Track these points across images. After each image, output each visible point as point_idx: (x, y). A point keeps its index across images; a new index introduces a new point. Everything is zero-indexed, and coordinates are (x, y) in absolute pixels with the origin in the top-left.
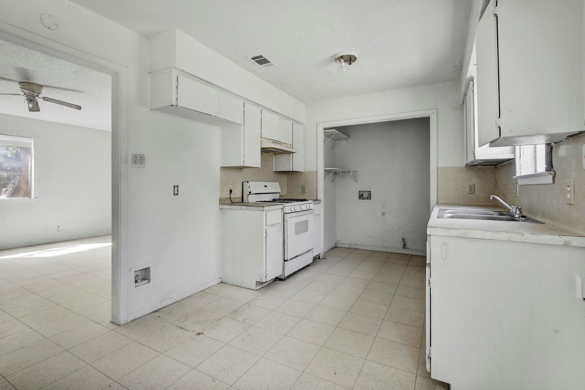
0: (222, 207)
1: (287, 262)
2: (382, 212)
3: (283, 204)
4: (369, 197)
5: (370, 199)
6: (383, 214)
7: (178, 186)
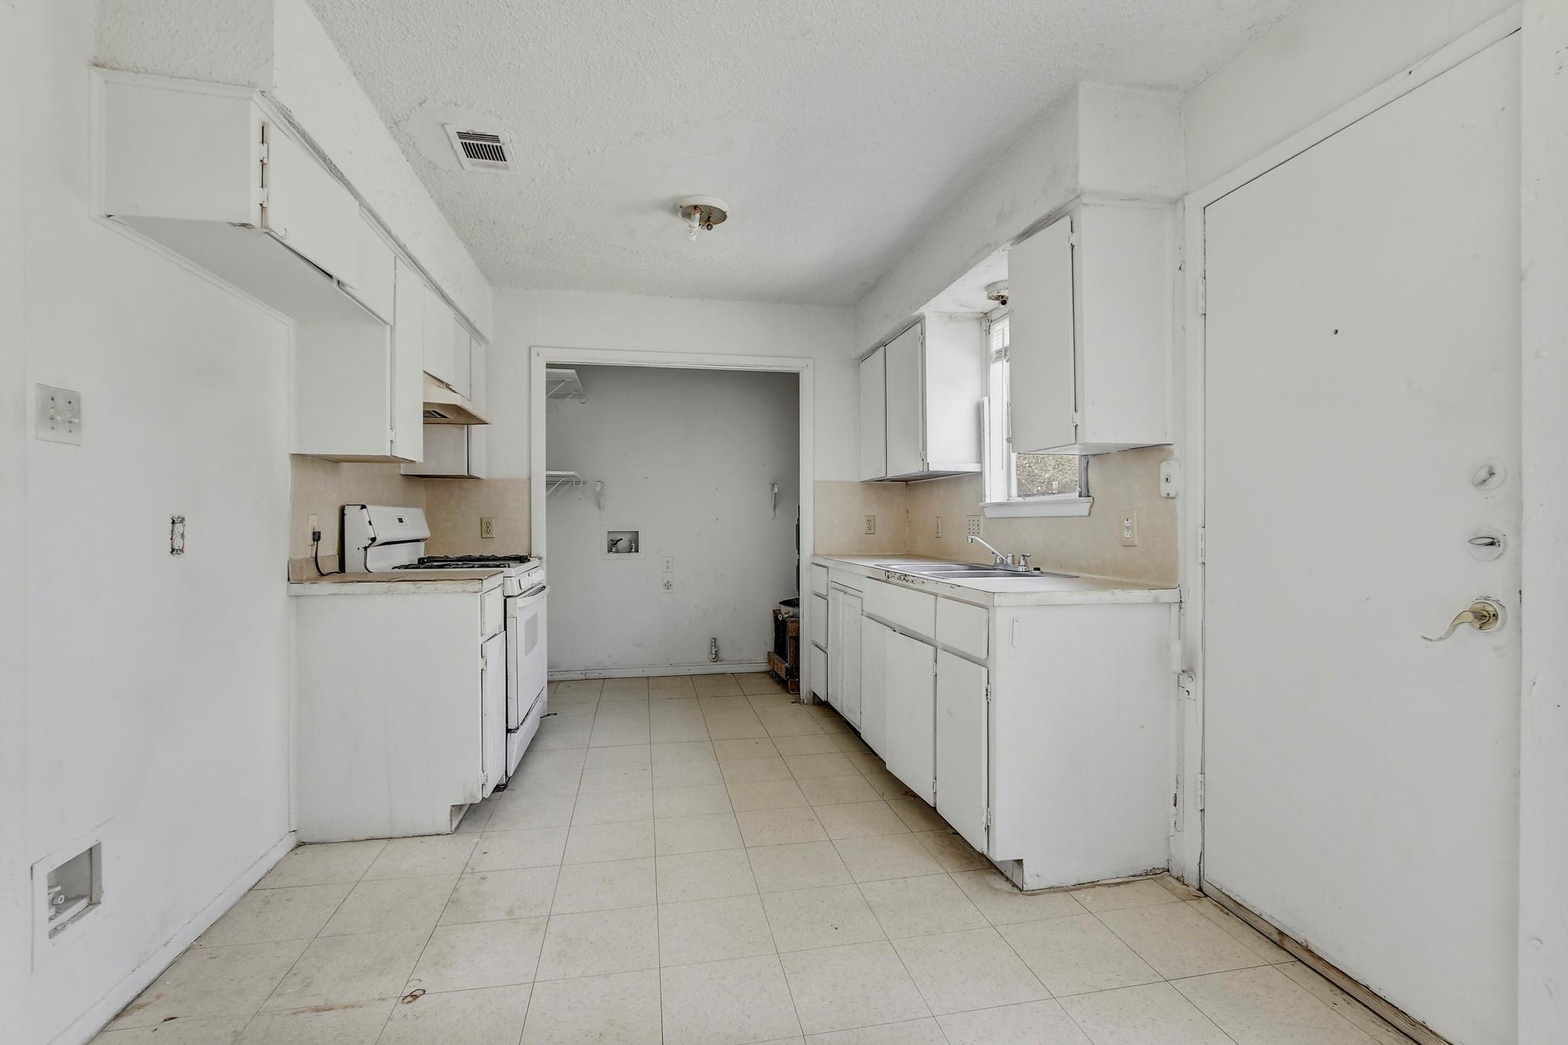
0: (297, 589)
1: (516, 734)
2: (666, 581)
3: (502, 572)
4: (634, 547)
5: (637, 551)
6: (668, 586)
7: (183, 519)
